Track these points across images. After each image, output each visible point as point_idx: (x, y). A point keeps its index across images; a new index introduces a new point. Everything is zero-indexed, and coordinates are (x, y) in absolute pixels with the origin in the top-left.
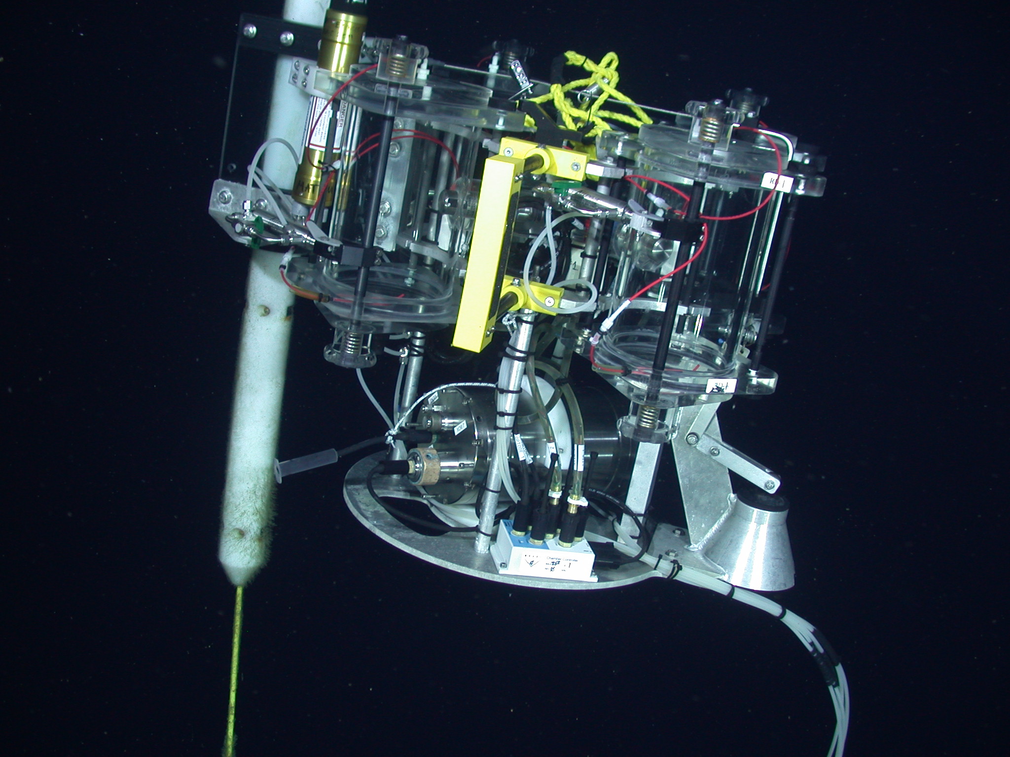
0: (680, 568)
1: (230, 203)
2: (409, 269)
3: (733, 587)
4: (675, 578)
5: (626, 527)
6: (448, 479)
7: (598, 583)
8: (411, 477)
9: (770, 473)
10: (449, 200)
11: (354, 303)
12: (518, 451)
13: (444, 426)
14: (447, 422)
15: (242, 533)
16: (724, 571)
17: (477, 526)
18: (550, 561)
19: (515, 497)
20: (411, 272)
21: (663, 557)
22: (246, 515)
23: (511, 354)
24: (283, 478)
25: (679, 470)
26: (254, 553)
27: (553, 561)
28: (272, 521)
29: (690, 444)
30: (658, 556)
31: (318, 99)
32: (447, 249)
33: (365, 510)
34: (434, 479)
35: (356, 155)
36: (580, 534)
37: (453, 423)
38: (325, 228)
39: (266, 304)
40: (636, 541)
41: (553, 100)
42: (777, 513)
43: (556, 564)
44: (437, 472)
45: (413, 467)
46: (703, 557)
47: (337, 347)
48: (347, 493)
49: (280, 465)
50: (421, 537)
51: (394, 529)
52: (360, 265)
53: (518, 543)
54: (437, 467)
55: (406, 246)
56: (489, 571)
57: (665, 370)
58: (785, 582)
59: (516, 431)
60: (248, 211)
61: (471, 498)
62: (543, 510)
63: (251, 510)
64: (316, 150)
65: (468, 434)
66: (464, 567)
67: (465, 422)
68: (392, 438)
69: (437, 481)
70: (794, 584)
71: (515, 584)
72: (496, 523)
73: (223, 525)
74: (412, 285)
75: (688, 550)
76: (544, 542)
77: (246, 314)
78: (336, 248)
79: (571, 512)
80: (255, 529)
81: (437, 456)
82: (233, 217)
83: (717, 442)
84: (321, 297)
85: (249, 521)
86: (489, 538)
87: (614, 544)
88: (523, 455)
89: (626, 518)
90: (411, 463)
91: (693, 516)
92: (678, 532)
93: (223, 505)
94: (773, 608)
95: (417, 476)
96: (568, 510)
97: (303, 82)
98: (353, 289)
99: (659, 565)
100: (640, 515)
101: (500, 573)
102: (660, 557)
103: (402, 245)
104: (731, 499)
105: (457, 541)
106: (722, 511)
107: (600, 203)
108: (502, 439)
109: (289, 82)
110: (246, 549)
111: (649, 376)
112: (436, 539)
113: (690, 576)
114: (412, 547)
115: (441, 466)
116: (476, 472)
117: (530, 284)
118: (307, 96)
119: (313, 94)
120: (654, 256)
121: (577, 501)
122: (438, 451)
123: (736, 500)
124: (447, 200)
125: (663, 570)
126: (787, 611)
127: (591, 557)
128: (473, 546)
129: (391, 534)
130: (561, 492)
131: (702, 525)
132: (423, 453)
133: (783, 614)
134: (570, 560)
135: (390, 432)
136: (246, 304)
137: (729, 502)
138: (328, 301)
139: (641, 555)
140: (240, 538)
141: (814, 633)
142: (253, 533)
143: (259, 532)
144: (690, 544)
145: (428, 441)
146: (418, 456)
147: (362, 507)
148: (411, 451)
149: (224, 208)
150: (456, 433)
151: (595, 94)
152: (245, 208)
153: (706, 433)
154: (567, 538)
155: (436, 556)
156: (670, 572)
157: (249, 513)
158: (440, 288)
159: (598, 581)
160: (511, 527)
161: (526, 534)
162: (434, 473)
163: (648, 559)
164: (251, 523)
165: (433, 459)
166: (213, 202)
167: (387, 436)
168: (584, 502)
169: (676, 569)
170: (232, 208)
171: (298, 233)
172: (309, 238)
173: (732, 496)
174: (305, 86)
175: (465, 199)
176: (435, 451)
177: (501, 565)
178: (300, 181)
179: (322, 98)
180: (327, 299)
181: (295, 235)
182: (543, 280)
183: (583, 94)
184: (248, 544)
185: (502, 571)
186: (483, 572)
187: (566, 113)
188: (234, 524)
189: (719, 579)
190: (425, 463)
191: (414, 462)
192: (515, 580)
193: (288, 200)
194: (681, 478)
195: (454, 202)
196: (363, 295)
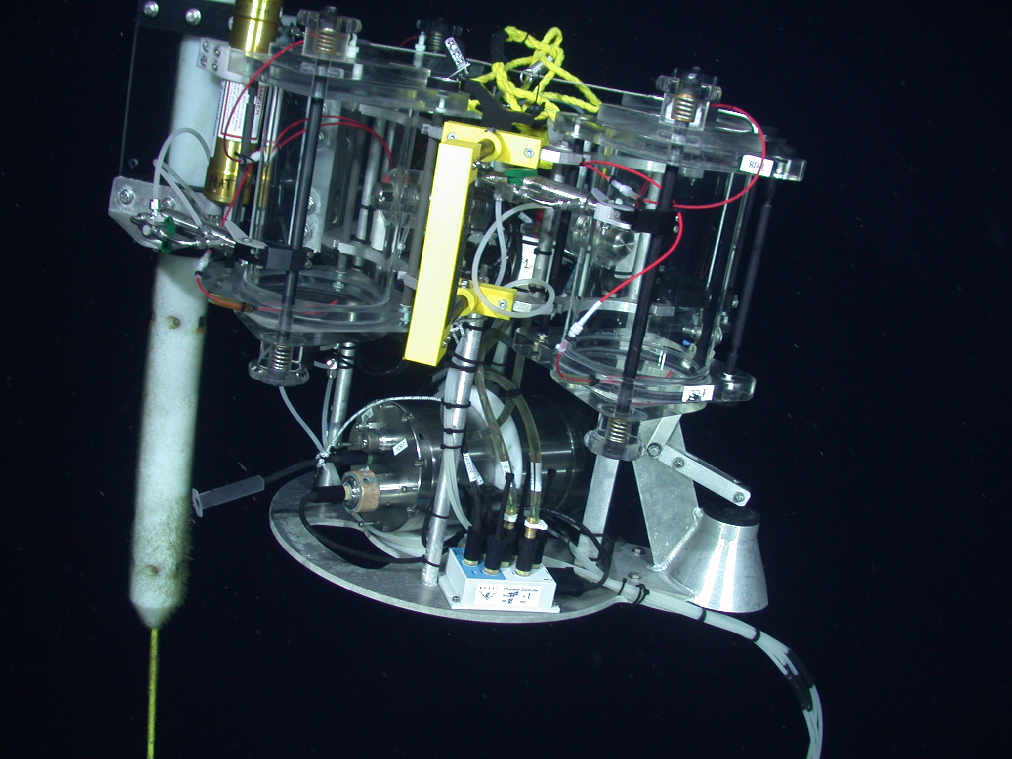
0: (647, 592)
1: (134, 201)
2: (337, 271)
3: (705, 610)
4: (642, 603)
5: (585, 549)
6: (388, 504)
7: (560, 614)
8: (348, 503)
9: (738, 484)
10: (383, 193)
11: (282, 312)
12: (468, 471)
13: (381, 446)
14: (384, 440)
15: (155, 570)
16: (693, 593)
17: (424, 556)
18: (507, 593)
19: (466, 524)
20: (340, 275)
21: (628, 581)
22: (159, 550)
23: (458, 364)
24: (204, 511)
25: (640, 484)
26: (170, 591)
27: (511, 592)
28: (189, 555)
29: (651, 456)
30: (622, 579)
31: (231, 83)
32: (381, 249)
33: (296, 542)
34: (373, 505)
35: (277, 146)
36: (538, 561)
37: (392, 442)
38: (245, 227)
39: (176, 315)
40: (595, 563)
41: (495, 79)
42: (749, 527)
43: (514, 595)
44: (377, 497)
45: (350, 492)
46: (669, 578)
47: (264, 363)
48: (275, 524)
49: (201, 497)
50: (361, 570)
51: (331, 563)
52: (288, 269)
53: (471, 574)
54: (377, 492)
55: (334, 246)
56: (440, 607)
57: (637, 377)
58: (758, 603)
59: (465, 449)
60: (156, 211)
61: (417, 523)
62: (497, 537)
63: (165, 544)
64: (229, 141)
65: (410, 453)
66: (413, 604)
67: (405, 440)
68: (323, 460)
69: (376, 507)
70: (767, 604)
71: (470, 620)
72: (445, 551)
73: (134, 562)
74: (341, 290)
75: (651, 571)
76: (500, 572)
77: (153, 327)
78: (260, 250)
79: (528, 537)
80: (170, 565)
81: (375, 480)
82: (139, 218)
83: (681, 452)
84: (244, 307)
85: (163, 557)
86: (437, 569)
87: (575, 570)
88: (473, 476)
89: (583, 539)
90: (347, 489)
91: (656, 533)
92: (638, 551)
93: (133, 539)
94: (746, 631)
95: (354, 503)
96: (526, 535)
97: (213, 65)
98: (280, 296)
99: (624, 590)
100: (599, 535)
101: (453, 607)
102: (624, 581)
103: (328, 245)
104: (697, 513)
105: (401, 573)
106: (687, 528)
107: (558, 192)
108: (450, 459)
109: (197, 65)
110: (160, 588)
111: (619, 385)
112: (377, 572)
113: (657, 600)
114: (352, 583)
115: (381, 489)
116: (420, 496)
117: (480, 285)
118: (218, 81)
119: (226, 78)
120: (615, 251)
121: (535, 525)
122: (376, 473)
123: (702, 515)
124: (381, 194)
125: (629, 594)
126: (762, 634)
127: (552, 585)
128: (420, 578)
129: (327, 569)
130: (517, 515)
131: (665, 543)
132: (360, 477)
133: (757, 637)
134: (529, 590)
135: (322, 454)
136: (153, 315)
137: (695, 517)
138: (252, 311)
139: (604, 580)
140: (154, 576)
141: (789, 655)
142: (167, 569)
143: (174, 567)
144: (653, 564)
145: (363, 463)
146: (355, 480)
147: (293, 538)
148: (347, 474)
149: (126, 209)
150: (396, 452)
151: (539, 73)
152: (152, 208)
153: (670, 443)
154: (526, 566)
155: (380, 592)
156: (636, 597)
157: (162, 548)
158: (374, 292)
159: (561, 612)
160: (463, 557)
161: (479, 563)
162: (373, 498)
163: (612, 584)
164: (166, 559)
165: (372, 483)
166: (114, 202)
167: (318, 459)
168: (543, 526)
169: (643, 593)
170: (135, 208)
171: (216, 234)
172: (228, 240)
173: (698, 510)
174: (216, 69)
175: (402, 193)
176: (373, 474)
177: (453, 599)
178: (212, 177)
179: (236, 82)
180: (251, 309)
181: (212, 236)
182: (492, 281)
183: (525, 73)
184: (162, 582)
185: (455, 606)
186: (434, 608)
187: (510, 94)
188: (146, 560)
189: (688, 602)
190: (363, 488)
191: (350, 487)
192: (470, 615)
193: (200, 198)
194: (642, 493)
195: (389, 196)
196: (292, 303)
